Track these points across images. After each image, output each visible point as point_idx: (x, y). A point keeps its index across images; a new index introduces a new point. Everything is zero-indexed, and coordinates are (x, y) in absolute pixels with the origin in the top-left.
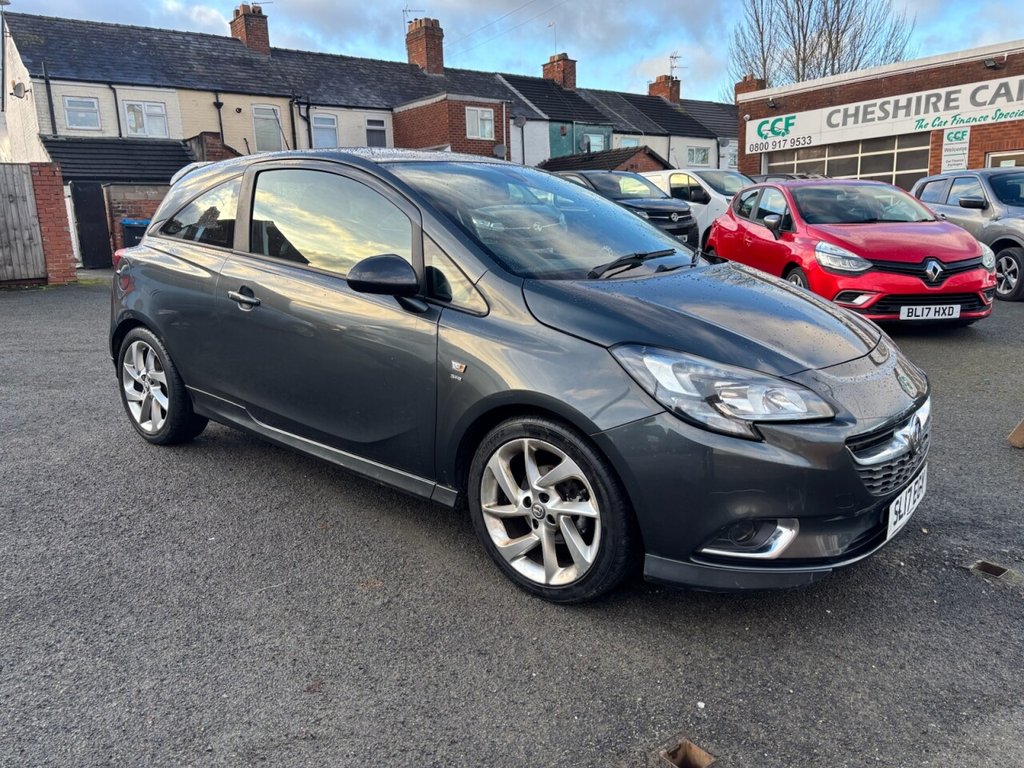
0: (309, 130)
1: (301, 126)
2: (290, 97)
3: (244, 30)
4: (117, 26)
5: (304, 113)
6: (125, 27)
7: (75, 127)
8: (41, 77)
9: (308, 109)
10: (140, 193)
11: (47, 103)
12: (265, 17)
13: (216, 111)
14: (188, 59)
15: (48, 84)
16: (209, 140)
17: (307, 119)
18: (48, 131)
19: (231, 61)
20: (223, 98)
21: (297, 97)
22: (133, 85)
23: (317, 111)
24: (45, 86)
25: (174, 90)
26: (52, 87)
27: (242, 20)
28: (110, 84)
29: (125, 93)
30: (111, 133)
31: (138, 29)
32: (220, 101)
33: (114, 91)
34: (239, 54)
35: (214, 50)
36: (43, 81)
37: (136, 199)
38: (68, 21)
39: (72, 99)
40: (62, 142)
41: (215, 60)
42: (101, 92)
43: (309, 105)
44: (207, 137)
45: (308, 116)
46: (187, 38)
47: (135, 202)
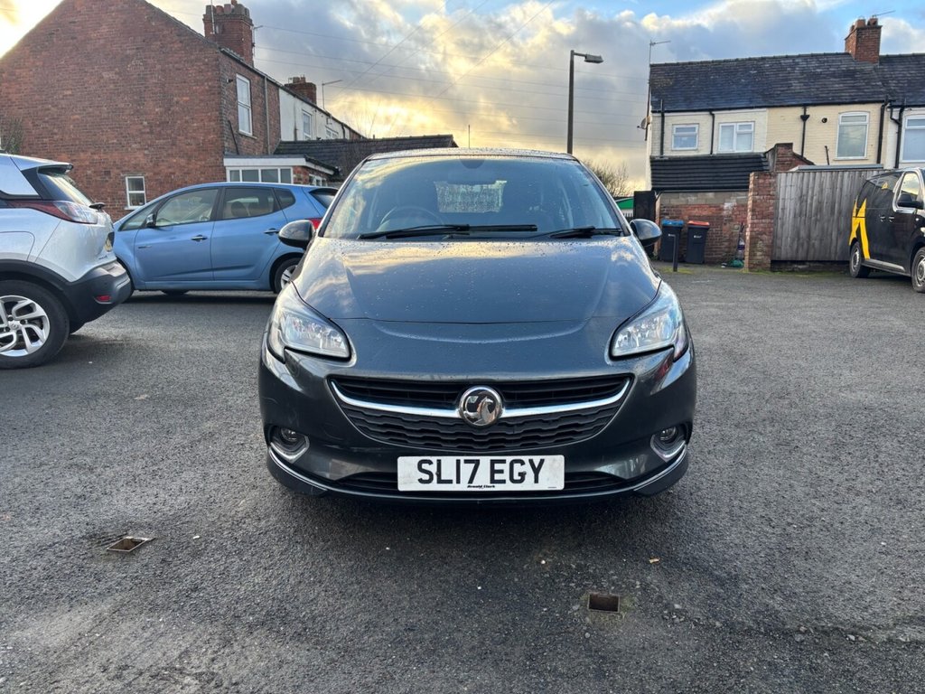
0: (899, 133)
1: (890, 129)
2: (883, 101)
3: (855, 43)
4: (737, 60)
5: (896, 116)
6: (743, 60)
7: (677, 149)
8: (659, 112)
9: (901, 112)
10: (683, 199)
11: (660, 132)
12: (880, 27)
13: (802, 123)
14: (790, 80)
15: (663, 116)
16: (781, 150)
17: (898, 123)
18: (657, 154)
19: (833, 75)
20: (810, 111)
21: (890, 101)
22: (730, 109)
23: (912, 112)
24: (660, 119)
25: (765, 109)
26: (666, 118)
27: (855, 34)
28: (710, 111)
29: (723, 117)
30: (704, 151)
31: (755, 59)
32: (807, 113)
33: (713, 115)
34: (844, 67)
35: (818, 67)
36: (660, 115)
37: (678, 204)
38: (698, 63)
39: (678, 126)
40: (665, 161)
41: (816, 76)
42: (702, 119)
43: (902, 108)
44: (780, 148)
45: (900, 119)
46: (797, 61)
47: (677, 206)
